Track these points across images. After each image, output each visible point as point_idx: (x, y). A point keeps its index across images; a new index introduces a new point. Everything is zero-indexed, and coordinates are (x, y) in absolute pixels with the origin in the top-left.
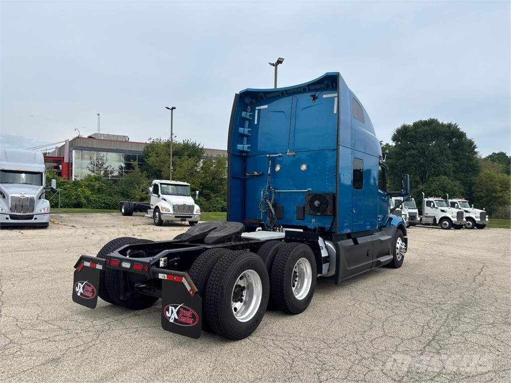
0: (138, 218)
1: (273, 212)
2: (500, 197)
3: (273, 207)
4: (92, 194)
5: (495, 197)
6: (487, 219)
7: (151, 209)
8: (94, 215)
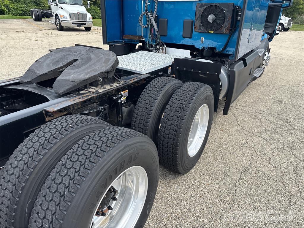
0: (45, 23)
1: (156, 28)
2: (301, 8)
3: (156, 22)
4: (10, 3)
5: (298, 8)
6: (291, 25)
7: (53, 16)
8: (11, 20)
